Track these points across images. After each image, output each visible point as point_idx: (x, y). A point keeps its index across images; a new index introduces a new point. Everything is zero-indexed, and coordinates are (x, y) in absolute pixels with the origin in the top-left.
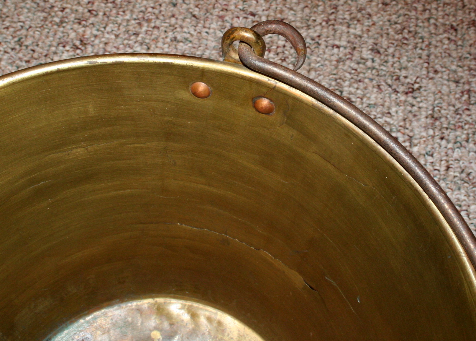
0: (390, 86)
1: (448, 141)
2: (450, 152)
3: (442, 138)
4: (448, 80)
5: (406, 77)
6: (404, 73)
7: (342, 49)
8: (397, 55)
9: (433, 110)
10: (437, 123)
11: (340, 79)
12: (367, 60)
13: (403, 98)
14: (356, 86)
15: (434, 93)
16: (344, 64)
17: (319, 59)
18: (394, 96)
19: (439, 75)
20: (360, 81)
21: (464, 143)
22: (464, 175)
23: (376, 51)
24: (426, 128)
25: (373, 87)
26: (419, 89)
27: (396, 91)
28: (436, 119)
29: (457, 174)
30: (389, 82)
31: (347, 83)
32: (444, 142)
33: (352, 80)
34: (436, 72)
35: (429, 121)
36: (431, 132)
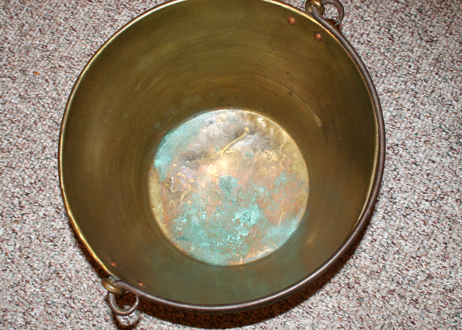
0: (419, 34)
1: (440, 77)
2: (438, 83)
3: (437, 74)
4: (456, 41)
5: (431, 32)
6: (431, 29)
7: (400, 4)
8: (432, 16)
9: (439, 56)
10: (438, 64)
11: (392, 22)
12: (412, 15)
13: (424, 44)
14: (399, 29)
15: (444, 47)
16: (397, 14)
17: (384, 7)
18: (419, 41)
19: (452, 36)
20: (403, 27)
21: (449, 81)
22: (440, 98)
23: (420, 11)
24: (430, 65)
25: (409, 32)
26: (436, 41)
27: (421, 39)
28: (438, 62)
29: (436, 96)
30: (420, 32)
31: (395, 26)
32: (437, 77)
33: (398, 25)
34: (451, 34)
35: (434, 62)
36: (432, 68)
